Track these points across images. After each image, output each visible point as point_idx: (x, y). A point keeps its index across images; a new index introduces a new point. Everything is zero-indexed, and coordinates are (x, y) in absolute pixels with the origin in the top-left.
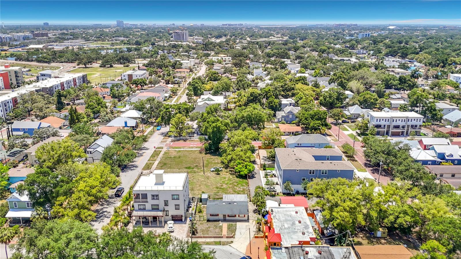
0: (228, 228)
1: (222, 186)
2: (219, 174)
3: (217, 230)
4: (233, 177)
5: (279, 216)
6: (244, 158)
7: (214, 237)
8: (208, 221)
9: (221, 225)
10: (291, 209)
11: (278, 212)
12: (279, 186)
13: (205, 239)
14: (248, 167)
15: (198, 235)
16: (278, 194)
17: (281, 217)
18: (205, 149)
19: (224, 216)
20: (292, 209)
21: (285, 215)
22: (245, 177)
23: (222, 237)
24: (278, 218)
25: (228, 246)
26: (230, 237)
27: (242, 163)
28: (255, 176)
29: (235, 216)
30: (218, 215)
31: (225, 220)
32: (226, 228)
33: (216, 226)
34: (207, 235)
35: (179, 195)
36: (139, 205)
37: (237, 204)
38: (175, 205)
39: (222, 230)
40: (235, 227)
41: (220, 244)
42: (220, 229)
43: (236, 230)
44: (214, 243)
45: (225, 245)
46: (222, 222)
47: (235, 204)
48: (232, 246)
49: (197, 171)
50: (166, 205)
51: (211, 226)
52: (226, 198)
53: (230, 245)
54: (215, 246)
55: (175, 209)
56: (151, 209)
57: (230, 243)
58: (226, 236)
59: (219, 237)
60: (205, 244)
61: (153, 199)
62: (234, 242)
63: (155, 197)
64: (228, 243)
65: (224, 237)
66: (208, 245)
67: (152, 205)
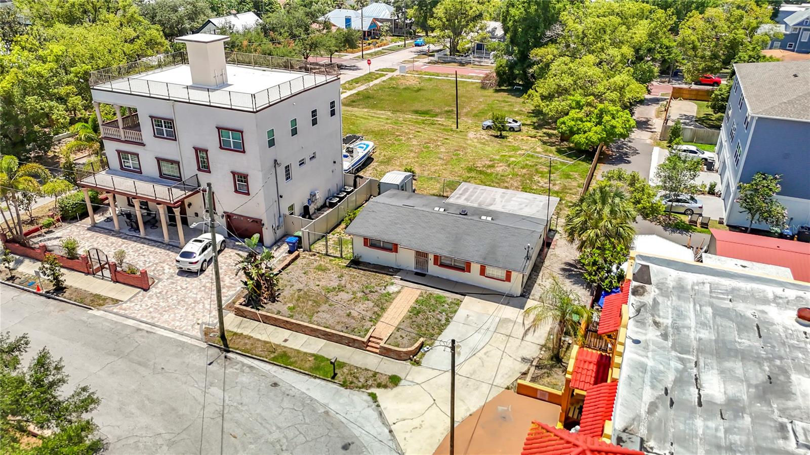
0: (415, 312)
1: (492, 166)
2: (501, 137)
3: (362, 308)
4: (546, 151)
5: (679, 314)
6: (600, 88)
7: (330, 337)
8: (356, 263)
9: (392, 289)
10: (770, 291)
11: (680, 288)
12: (720, 201)
13: (286, 333)
14: (606, 118)
15: (270, 309)
16: (705, 225)
17: (691, 321)
18: (498, 74)
19: (421, 256)
20: (779, 291)
21: (719, 312)
22: (585, 153)
23: (363, 346)
24: (667, 320)
25: (360, 398)
26: (399, 356)
27: (589, 104)
28: (631, 159)
29: (466, 268)
30: (394, 248)
31: (420, 275)
32: (408, 308)
33: (367, 291)
34: (305, 316)
35: (242, 132)
36: (119, 152)
37: (493, 222)
38: (232, 172)
39: (380, 314)
40: (447, 315)
41: (333, 378)
42: (376, 309)
43: (445, 331)
44: (307, 365)
45: (348, 390)
46: (401, 279)
47: (483, 218)
48: (378, 406)
49: (440, 122)
50: (204, 166)
51: (348, 286)
52: (468, 194)
53: (374, 397)
54: (307, 377)
55: (236, 191)
56: (157, 174)
57: (379, 386)
58: (382, 347)
59: (351, 343)
60: (272, 356)
61: (158, 135)
62: (402, 382)
63: (164, 128)
64: (370, 383)
65: (368, 348)
66: (275, 368)
67: (159, 160)
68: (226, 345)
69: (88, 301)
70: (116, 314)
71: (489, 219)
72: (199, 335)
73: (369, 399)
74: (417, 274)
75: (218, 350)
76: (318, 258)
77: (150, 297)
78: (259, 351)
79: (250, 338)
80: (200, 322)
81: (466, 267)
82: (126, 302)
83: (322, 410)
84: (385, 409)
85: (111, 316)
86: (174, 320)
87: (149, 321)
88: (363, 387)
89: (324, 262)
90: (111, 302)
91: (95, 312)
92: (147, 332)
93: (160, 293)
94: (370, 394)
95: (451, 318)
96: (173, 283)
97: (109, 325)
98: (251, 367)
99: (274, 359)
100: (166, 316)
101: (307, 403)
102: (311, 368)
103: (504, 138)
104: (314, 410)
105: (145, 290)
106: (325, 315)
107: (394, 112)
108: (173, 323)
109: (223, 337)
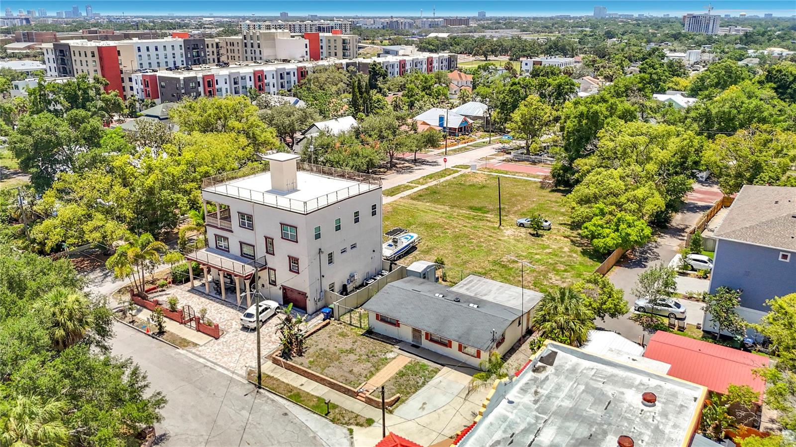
0: (401, 374)
1: (516, 262)
2: (537, 235)
3: (362, 367)
4: (571, 251)
5: (558, 388)
7: (332, 386)
8: (370, 333)
9: (389, 356)
11: (572, 370)
13: (304, 380)
14: (623, 226)
15: (296, 361)
16: (681, 328)
19: (416, 332)
21: (588, 390)
22: (604, 256)
23: (355, 395)
25: (341, 431)
26: (378, 405)
30: (396, 324)
31: (415, 347)
32: (397, 371)
33: (371, 355)
34: (319, 369)
35: (296, 228)
36: (216, 235)
37: (478, 309)
38: (288, 256)
39: (374, 372)
40: (425, 379)
41: (326, 415)
42: (372, 369)
43: (419, 391)
44: (311, 404)
45: (335, 425)
46: (400, 349)
47: (471, 305)
48: (352, 438)
49: (488, 218)
50: (270, 251)
51: (358, 350)
52: (471, 284)
53: (351, 431)
54: (309, 412)
55: (290, 270)
56: (239, 254)
57: (357, 424)
58: (367, 397)
59: (347, 392)
60: (289, 394)
61: (242, 225)
62: (375, 424)
63: (246, 221)
64: (351, 421)
65: (358, 397)
66: (289, 403)
67: (241, 243)
68: (260, 383)
69: (177, 342)
70: (194, 353)
71: (476, 306)
72: (244, 374)
73: (348, 432)
74: (413, 346)
75: (253, 386)
76: (343, 327)
77: (218, 345)
78: (281, 390)
79: (277, 380)
80: (247, 365)
81: (448, 344)
82: (202, 346)
83: (312, 435)
84: (356, 440)
85: (190, 355)
86: (230, 362)
87: (214, 361)
88: (346, 423)
89: (347, 330)
90: (192, 345)
91: (180, 351)
92: (211, 368)
93: (226, 342)
94: (349, 429)
95: (428, 382)
96: (236, 335)
97: (187, 360)
98: (273, 400)
99: (289, 397)
100: (226, 359)
101: (303, 429)
102: (313, 406)
103: (538, 237)
104: (306, 434)
105: (216, 339)
106: (334, 369)
107: (452, 207)
108: (229, 364)
109: (259, 377)
